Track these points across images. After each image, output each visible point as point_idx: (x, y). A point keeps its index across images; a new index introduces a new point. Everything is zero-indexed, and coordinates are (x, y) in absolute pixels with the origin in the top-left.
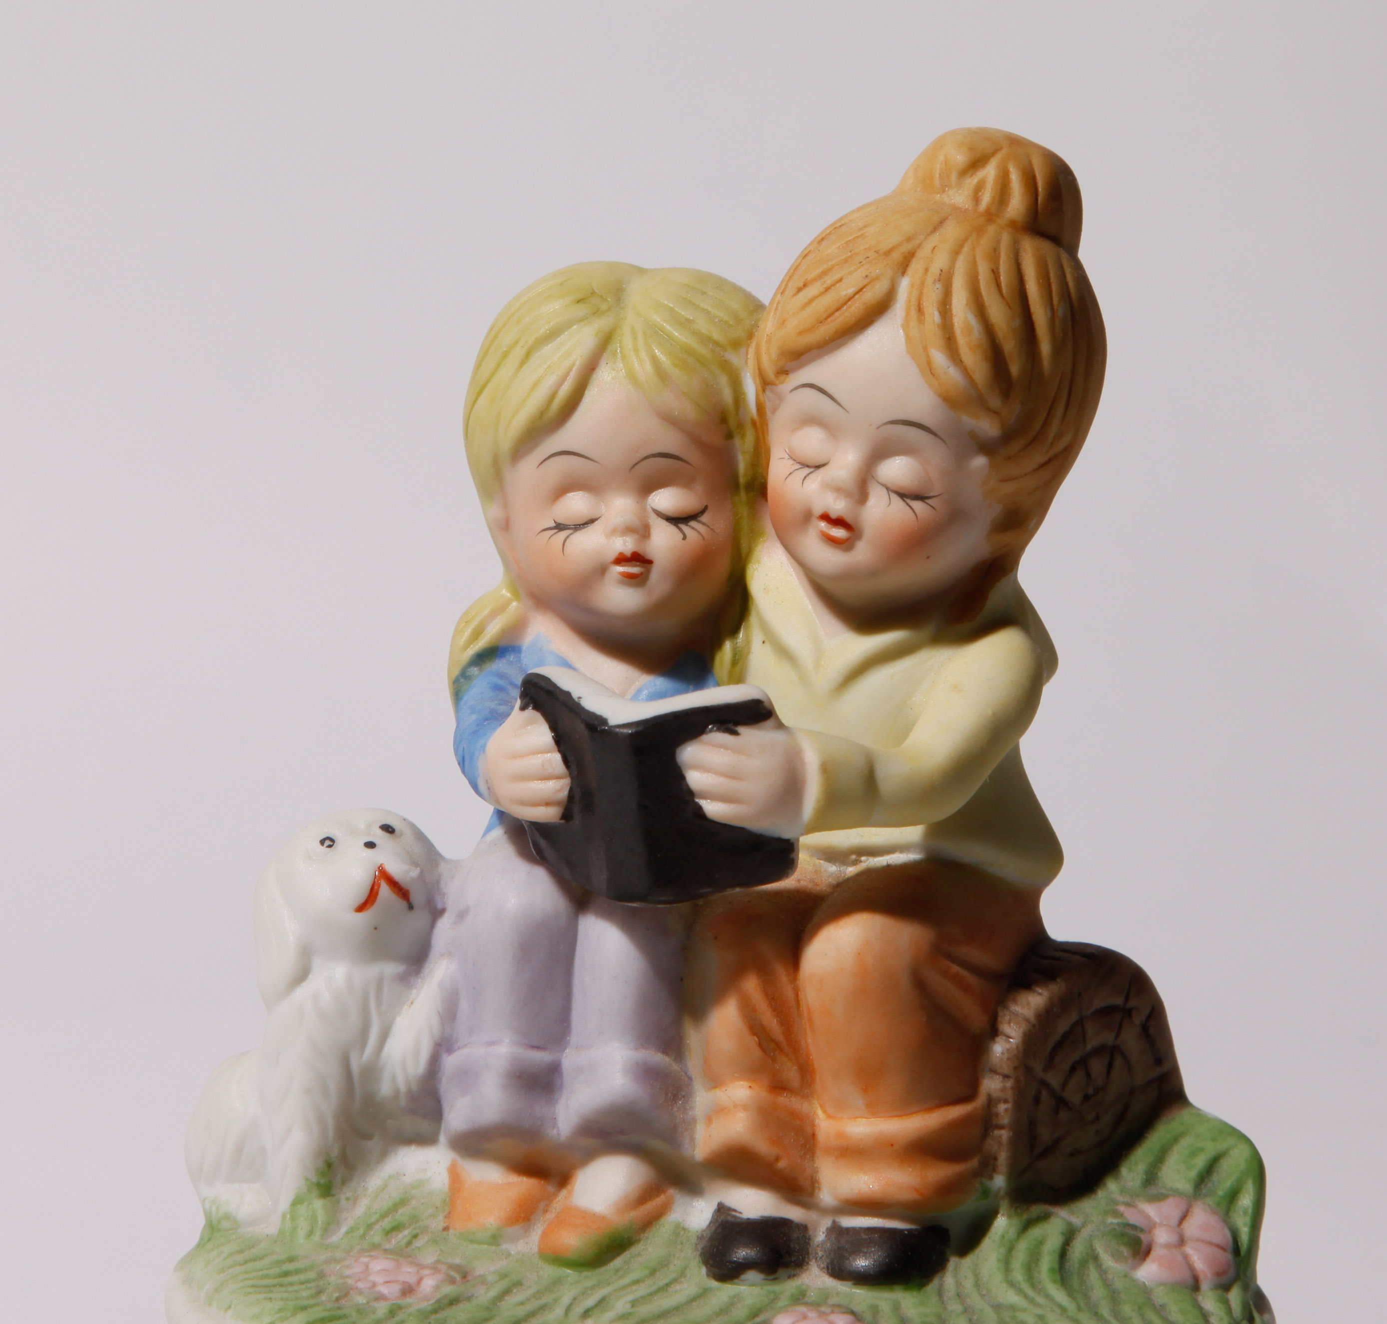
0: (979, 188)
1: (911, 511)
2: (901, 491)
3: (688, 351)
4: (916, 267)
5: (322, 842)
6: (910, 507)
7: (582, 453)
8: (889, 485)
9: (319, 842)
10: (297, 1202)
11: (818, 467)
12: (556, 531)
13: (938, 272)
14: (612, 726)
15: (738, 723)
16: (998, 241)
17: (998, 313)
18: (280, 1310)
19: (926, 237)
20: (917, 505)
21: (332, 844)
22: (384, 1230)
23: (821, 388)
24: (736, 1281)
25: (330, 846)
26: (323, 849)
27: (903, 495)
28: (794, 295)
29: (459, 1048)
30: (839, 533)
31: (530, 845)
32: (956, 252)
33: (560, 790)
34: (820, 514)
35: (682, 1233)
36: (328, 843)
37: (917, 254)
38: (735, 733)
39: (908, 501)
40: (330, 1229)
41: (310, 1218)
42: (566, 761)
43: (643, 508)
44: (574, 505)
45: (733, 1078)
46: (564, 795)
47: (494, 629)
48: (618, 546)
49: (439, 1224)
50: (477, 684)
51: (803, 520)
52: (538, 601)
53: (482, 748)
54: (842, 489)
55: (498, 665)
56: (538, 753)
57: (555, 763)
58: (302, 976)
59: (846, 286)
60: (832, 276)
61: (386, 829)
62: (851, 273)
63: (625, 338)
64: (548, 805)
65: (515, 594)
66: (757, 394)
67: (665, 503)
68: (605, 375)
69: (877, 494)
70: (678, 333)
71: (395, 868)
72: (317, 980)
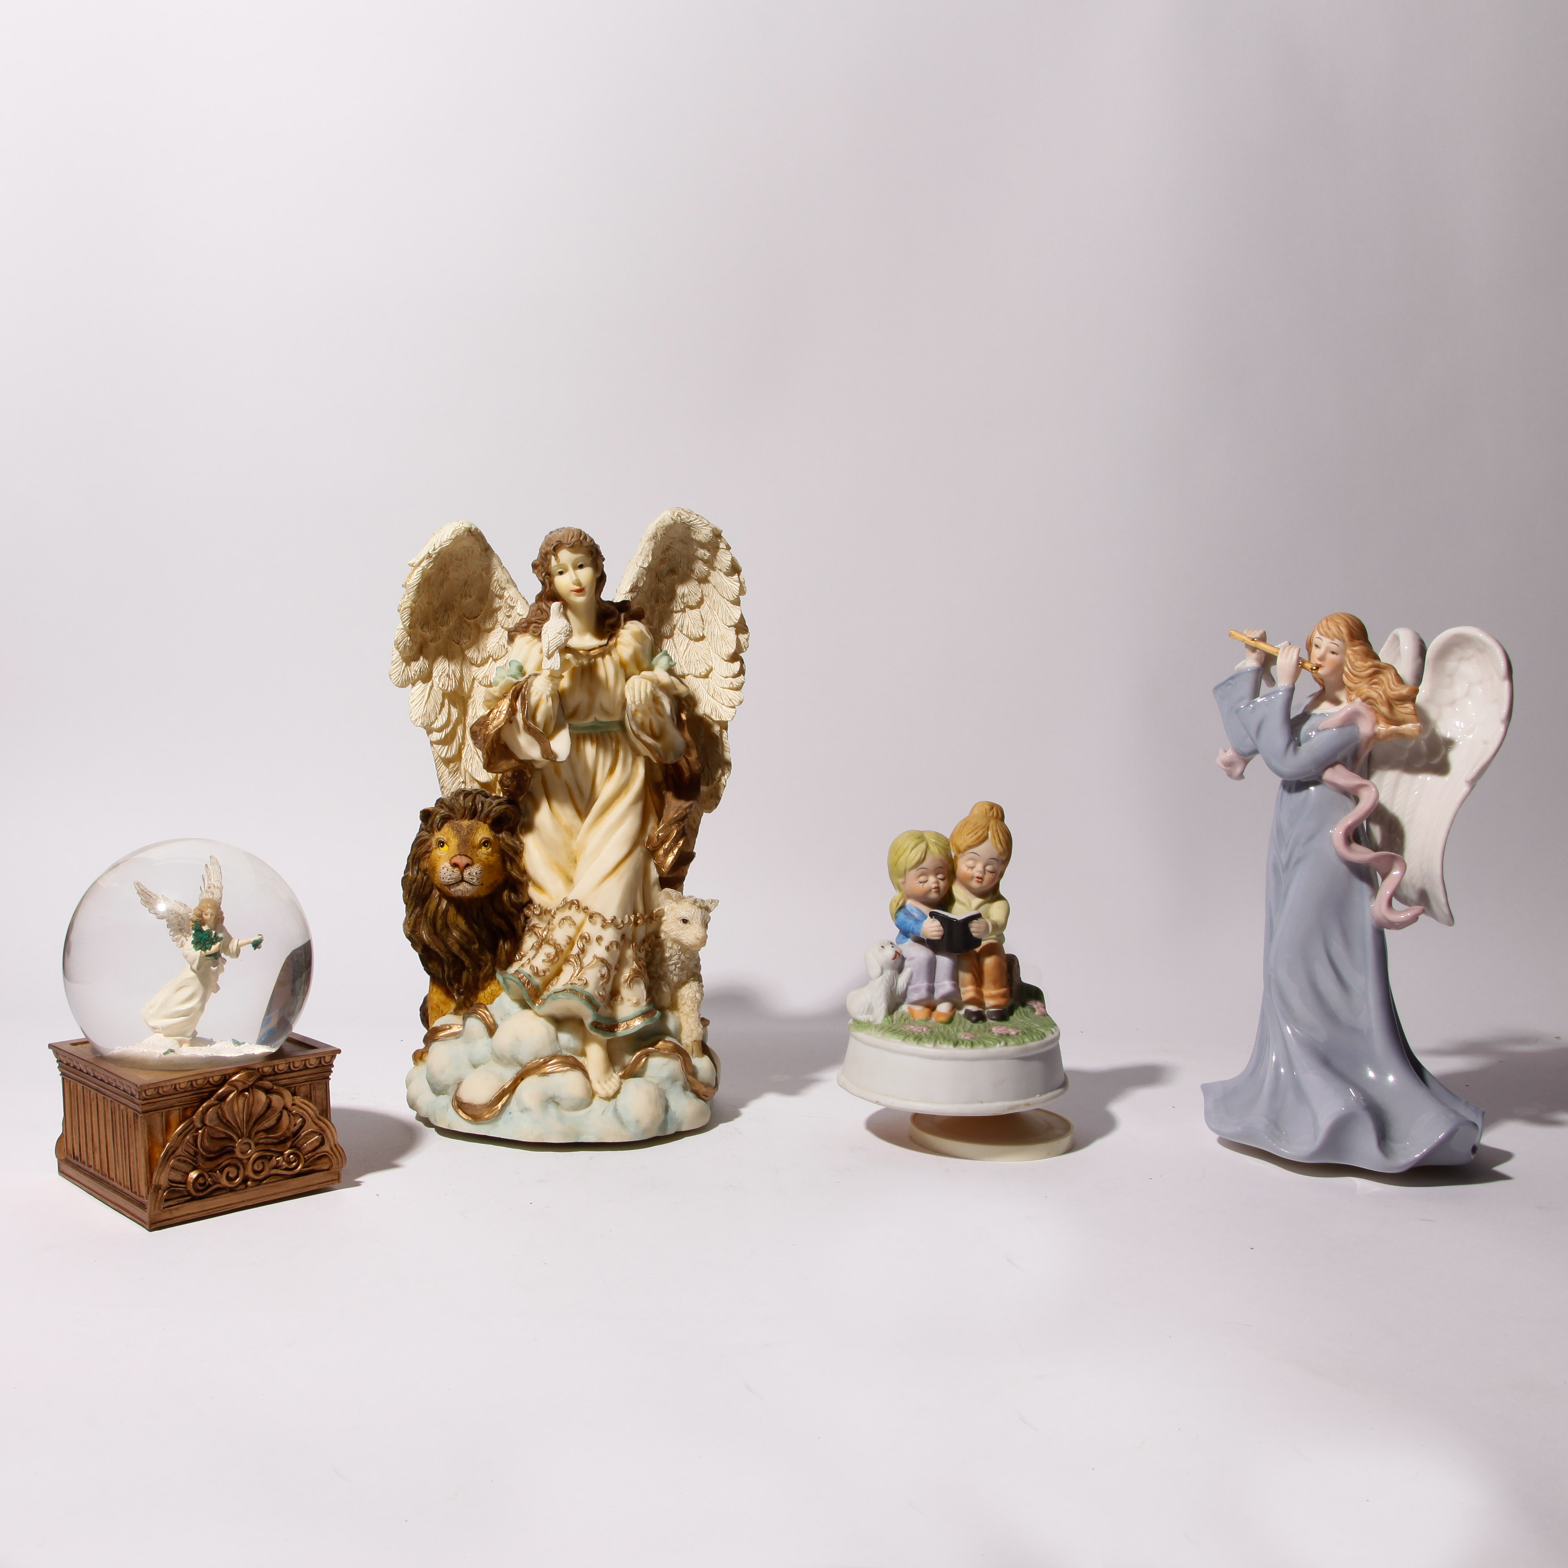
0: (993, 813)
2: (989, 871)
3: (943, 847)
4: (990, 829)
7: (925, 868)
9: (881, 947)
10: (885, 1017)
11: (972, 867)
12: (920, 883)
13: (994, 830)
19: (989, 823)
20: (992, 873)
23: (975, 853)
26: (882, 949)
28: (966, 834)
29: (912, 984)
30: (980, 880)
31: (926, 944)
32: (995, 826)
34: (976, 877)
37: (988, 826)
38: (976, 921)
40: (893, 1021)
41: (888, 1020)
42: (943, 927)
43: (936, 877)
44: (922, 878)
45: (971, 985)
46: (942, 934)
47: (901, 903)
48: (934, 886)
49: (911, 1018)
50: (901, 915)
51: (972, 878)
52: (909, 897)
53: (921, 926)
54: (980, 872)
55: (902, 910)
56: (938, 926)
57: (941, 928)
58: (882, 973)
59: (980, 833)
60: (975, 832)
61: (891, 943)
62: (979, 831)
63: (930, 845)
64: (939, 936)
65: (903, 896)
66: (955, 854)
67: (940, 876)
68: (929, 853)
69: (986, 872)
70: (941, 844)
71: (898, 951)
72: (885, 974)
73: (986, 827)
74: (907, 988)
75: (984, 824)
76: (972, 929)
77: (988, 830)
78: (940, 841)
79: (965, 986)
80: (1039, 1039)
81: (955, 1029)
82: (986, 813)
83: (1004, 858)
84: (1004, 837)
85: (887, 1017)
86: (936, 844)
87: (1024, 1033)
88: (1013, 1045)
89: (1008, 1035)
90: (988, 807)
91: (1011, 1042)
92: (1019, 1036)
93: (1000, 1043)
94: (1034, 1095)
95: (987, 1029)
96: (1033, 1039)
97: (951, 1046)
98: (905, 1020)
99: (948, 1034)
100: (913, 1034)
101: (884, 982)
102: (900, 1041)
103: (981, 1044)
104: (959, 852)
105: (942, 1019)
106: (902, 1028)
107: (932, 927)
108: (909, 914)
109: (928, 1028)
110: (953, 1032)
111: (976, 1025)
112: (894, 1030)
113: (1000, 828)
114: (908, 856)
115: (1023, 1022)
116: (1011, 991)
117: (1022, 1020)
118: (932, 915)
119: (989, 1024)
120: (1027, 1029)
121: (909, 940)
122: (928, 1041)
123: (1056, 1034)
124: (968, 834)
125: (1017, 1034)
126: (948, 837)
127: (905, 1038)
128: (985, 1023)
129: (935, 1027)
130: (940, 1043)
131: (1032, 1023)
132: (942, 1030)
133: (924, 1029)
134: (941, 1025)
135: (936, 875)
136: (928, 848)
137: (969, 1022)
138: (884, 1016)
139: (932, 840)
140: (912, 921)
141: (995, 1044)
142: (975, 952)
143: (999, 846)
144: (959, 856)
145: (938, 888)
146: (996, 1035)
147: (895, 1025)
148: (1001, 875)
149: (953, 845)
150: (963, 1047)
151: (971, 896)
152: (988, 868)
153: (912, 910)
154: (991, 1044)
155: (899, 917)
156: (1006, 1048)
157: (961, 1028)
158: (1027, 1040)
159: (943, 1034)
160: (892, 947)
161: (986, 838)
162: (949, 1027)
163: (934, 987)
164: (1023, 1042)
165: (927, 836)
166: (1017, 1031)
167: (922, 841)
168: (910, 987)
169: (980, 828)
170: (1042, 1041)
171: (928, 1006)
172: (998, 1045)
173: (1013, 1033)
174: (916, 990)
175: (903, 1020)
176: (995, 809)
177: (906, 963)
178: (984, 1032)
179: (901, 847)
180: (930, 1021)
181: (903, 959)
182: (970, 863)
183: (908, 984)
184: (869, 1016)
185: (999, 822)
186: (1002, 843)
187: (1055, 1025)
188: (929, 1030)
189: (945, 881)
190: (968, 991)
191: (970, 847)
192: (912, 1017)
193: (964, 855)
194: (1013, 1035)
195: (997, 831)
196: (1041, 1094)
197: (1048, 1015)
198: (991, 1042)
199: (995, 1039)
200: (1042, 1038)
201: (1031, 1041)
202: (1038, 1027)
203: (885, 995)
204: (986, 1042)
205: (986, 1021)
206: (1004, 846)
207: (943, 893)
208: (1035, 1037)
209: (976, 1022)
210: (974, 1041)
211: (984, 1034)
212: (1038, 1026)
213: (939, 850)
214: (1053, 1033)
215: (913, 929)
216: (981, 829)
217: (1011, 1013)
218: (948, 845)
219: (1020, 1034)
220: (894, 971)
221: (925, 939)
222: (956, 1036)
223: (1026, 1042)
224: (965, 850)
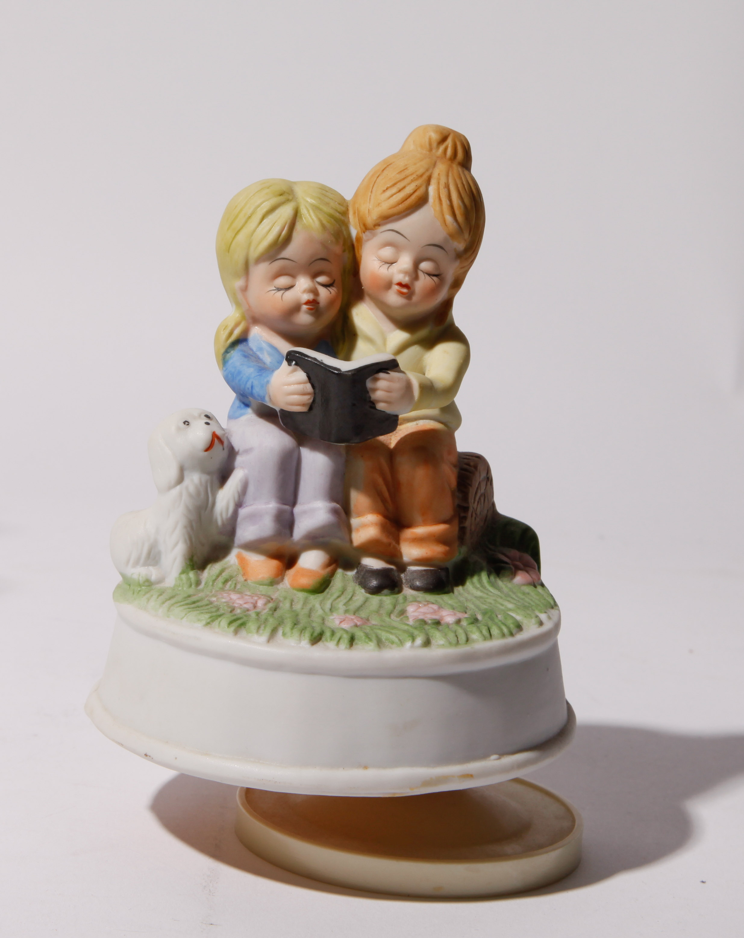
0: (446, 150)
1: (432, 280)
2: (428, 273)
3: (331, 216)
4: (433, 182)
5: (184, 423)
6: (433, 279)
7: (290, 259)
8: (424, 271)
9: (183, 422)
10: (183, 572)
11: (392, 263)
12: (277, 291)
13: (444, 184)
14: (343, 372)
15: (388, 369)
16: (459, 171)
17: (467, 200)
18: (211, 617)
19: (433, 169)
20: (435, 278)
21: (188, 423)
22: (222, 582)
23: (397, 231)
24: (379, 594)
25: (188, 425)
26: (185, 426)
27: (429, 275)
28: (382, 193)
29: (247, 506)
30: (405, 290)
31: (279, 420)
32: (448, 176)
33: (309, 399)
34: (397, 283)
35: (346, 576)
36: (186, 423)
37: (432, 176)
38: (389, 373)
39: (431, 277)
40: (198, 583)
41: (189, 579)
42: (313, 386)
43: (313, 281)
44: (283, 281)
45: (370, 513)
46: (311, 401)
47: (237, 332)
48: (306, 297)
49: (241, 578)
50: (236, 355)
51: (388, 285)
52: (255, 320)
53: (268, 382)
54: (406, 273)
55: (240, 347)
56: (300, 383)
57: (308, 387)
58: (181, 479)
59: (409, 190)
60: (400, 185)
61: (207, 416)
62: (409, 184)
63: (303, 211)
64: (304, 405)
65: (243, 317)
66: (358, 234)
67: (322, 279)
68: (298, 226)
69: (421, 274)
70: (325, 209)
71: (219, 433)
72: (187, 482)
73: (425, 177)
74: (235, 514)
75: (421, 171)
76: (378, 395)
77: (428, 182)
78: (327, 204)
79: (359, 515)
80: (503, 635)
81: (328, 606)
82: (431, 150)
83: (460, 246)
84: (463, 201)
85: (188, 574)
86: (316, 208)
87: (475, 621)
88: (443, 646)
89: (437, 623)
90: (435, 137)
91: (438, 639)
92: (461, 627)
93: (413, 639)
94: (485, 756)
95: (399, 608)
96: (491, 635)
97: (305, 643)
98: (226, 581)
99: (309, 616)
100: (231, 612)
101: (185, 497)
102: (200, 625)
103: (370, 640)
104: (365, 228)
105: (305, 581)
106: (214, 599)
107: (289, 384)
108: (249, 356)
109: (270, 600)
110: (320, 612)
111: (375, 599)
112: (194, 602)
113: (455, 180)
114: (254, 231)
115: (481, 597)
116: (462, 530)
117: (479, 593)
118: (291, 358)
119: (405, 598)
120: (484, 613)
121: (249, 410)
122: (259, 628)
123: (548, 626)
124: (384, 191)
125: (458, 622)
126: (348, 196)
127: (213, 621)
128: (396, 596)
129: (285, 598)
130: (284, 634)
131: (500, 601)
132: (298, 607)
133: (260, 603)
134: (301, 595)
135: (314, 276)
136: (298, 219)
137: (363, 591)
138: (180, 570)
139: (309, 200)
140: (251, 370)
141: (401, 643)
142: (384, 447)
143: (449, 218)
144: (364, 236)
145: (313, 304)
146: (411, 622)
147: (202, 590)
148: (457, 284)
149: (354, 213)
150: (331, 644)
151: (387, 326)
152: (425, 266)
153: (261, 349)
154: (393, 643)
155: (230, 362)
156: (426, 653)
157: (340, 605)
158: (475, 635)
159: (297, 615)
160: (207, 424)
161: (423, 201)
162: (315, 600)
163: (292, 514)
164: (467, 640)
165: (299, 191)
166: (460, 615)
167: (288, 201)
168: (243, 512)
169: (411, 178)
170: (510, 640)
171: (276, 556)
172: (408, 644)
173: (449, 618)
174: (253, 517)
175: (221, 579)
176: (449, 142)
177: (239, 460)
178: (389, 614)
179: (241, 210)
180: (281, 586)
181: (232, 453)
182: (387, 252)
183: (239, 505)
184: (151, 568)
185: (456, 169)
186: (457, 212)
187: (554, 605)
188: (270, 605)
189: (333, 290)
190: (364, 526)
191: (386, 218)
192: (244, 575)
193: (374, 235)
194: (448, 625)
195: (447, 186)
196: (502, 754)
197: (542, 585)
198: (393, 637)
199: (405, 631)
200: (512, 634)
201: (485, 639)
202: (510, 610)
203: (185, 527)
204: (384, 635)
205: (400, 591)
206: (460, 218)
207: (329, 316)
208: (495, 631)
209: (376, 591)
210: (359, 634)
211: (387, 619)
212: (510, 606)
213: (320, 221)
214: (541, 623)
215: (252, 387)
216: (412, 181)
217: (460, 581)
218: (345, 213)
219: (464, 623)
220: (205, 478)
221: (278, 410)
222: (323, 619)
223: (474, 641)
224: (377, 225)
